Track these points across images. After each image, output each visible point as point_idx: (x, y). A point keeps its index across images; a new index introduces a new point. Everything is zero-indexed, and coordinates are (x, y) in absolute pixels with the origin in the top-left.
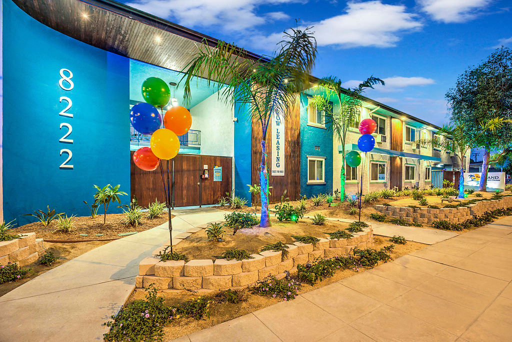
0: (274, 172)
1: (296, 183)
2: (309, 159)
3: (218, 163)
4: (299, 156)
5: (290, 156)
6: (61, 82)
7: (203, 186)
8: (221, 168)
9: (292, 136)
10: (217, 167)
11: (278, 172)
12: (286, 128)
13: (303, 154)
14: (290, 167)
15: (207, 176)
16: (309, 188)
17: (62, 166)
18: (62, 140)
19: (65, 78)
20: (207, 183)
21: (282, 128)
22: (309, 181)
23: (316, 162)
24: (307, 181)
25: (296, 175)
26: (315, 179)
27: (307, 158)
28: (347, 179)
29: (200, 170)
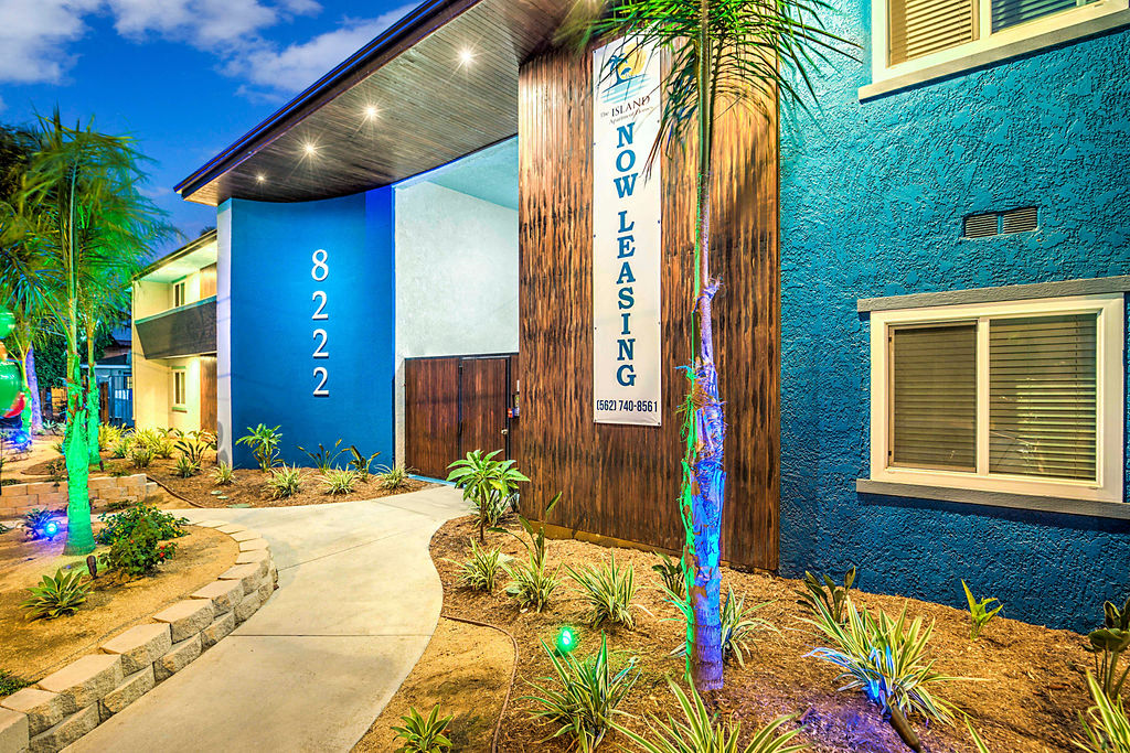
0: (605, 405)
2: (879, 322)
11: (629, 405)
17: (315, 393)
18: (315, 355)
19: (318, 263)
21: (644, 203)
22: (884, 473)
23: (983, 333)
24: (865, 471)
25: (747, 424)
26: (969, 463)
27: (865, 316)
29: (508, 394)
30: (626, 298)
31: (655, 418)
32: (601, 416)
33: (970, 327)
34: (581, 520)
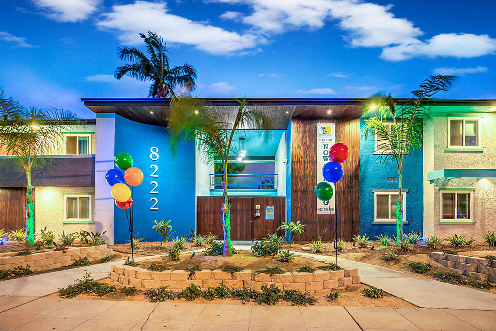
0: (320, 210)
1: (353, 222)
2: (376, 194)
3: (271, 202)
4: (359, 191)
5: (344, 191)
6: (151, 156)
7: (255, 224)
9: (347, 170)
10: (269, 207)
11: (326, 209)
13: (367, 188)
14: (343, 204)
15: (258, 214)
16: (377, 228)
17: (151, 209)
18: (152, 192)
19: (153, 153)
20: (260, 221)
22: (376, 220)
23: (390, 196)
24: (373, 220)
25: (354, 213)
26: (388, 218)
27: (373, 193)
28: (444, 217)
29: (252, 210)
31: (333, 212)
32: (318, 212)
33: (388, 196)
34: (313, 238)
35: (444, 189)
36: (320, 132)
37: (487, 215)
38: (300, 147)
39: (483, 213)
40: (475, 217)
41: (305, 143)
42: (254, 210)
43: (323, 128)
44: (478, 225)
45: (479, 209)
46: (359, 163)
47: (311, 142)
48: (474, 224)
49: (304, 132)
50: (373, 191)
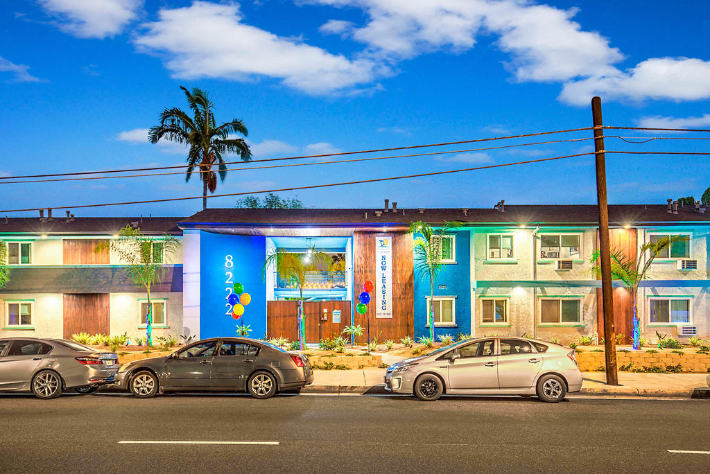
0: (379, 314)
2: (428, 299)
3: (337, 306)
4: (414, 296)
5: (400, 298)
6: (226, 263)
7: (323, 328)
8: (340, 311)
9: (402, 278)
10: (335, 311)
11: (384, 314)
12: (394, 272)
13: (420, 293)
14: (399, 309)
15: (325, 318)
17: (226, 314)
19: (228, 261)
20: (327, 324)
21: (388, 273)
23: (441, 302)
24: (426, 324)
25: (409, 317)
26: (439, 321)
27: (426, 299)
28: (484, 321)
29: (320, 313)
30: (384, 292)
31: (391, 317)
32: (377, 317)
33: (439, 301)
35: (484, 296)
36: (378, 244)
37: (521, 319)
38: (361, 258)
39: (518, 317)
40: (510, 321)
41: (366, 255)
42: (321, 314)
43: (381, 241)
44: (513, 328)
45: (514, 314)
46: (413, 273)
47: (370, 254)
48: (510, 327)
49: (365, 245)
50: (426, 297)
